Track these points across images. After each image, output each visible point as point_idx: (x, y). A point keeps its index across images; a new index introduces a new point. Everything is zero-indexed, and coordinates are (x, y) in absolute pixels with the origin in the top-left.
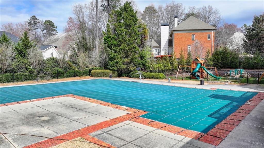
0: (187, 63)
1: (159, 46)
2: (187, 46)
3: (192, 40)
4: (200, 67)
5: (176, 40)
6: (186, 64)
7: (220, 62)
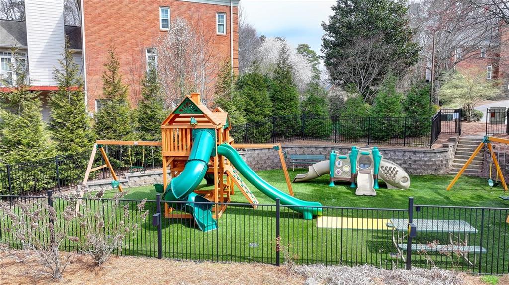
0: (139, 121)
1: (19, 45)
2: (142, 50)
3: (161, 28)
4: (214, 150)
5: (93, 22)
6: (137, 125)
7: (271, 114)
